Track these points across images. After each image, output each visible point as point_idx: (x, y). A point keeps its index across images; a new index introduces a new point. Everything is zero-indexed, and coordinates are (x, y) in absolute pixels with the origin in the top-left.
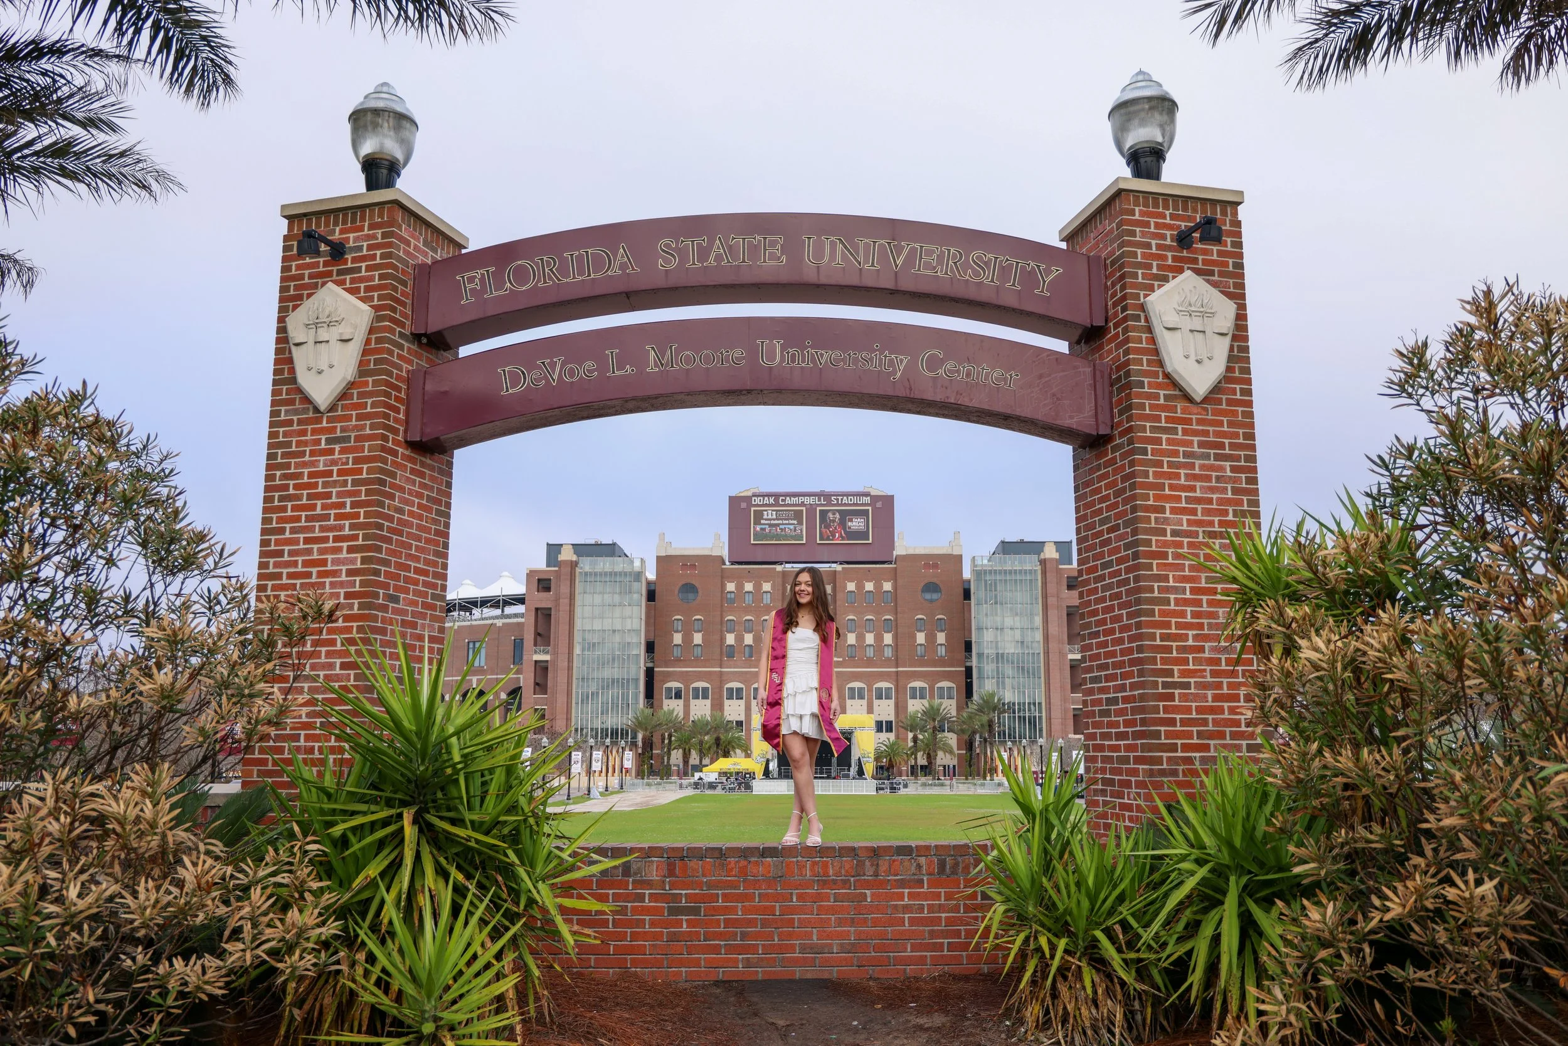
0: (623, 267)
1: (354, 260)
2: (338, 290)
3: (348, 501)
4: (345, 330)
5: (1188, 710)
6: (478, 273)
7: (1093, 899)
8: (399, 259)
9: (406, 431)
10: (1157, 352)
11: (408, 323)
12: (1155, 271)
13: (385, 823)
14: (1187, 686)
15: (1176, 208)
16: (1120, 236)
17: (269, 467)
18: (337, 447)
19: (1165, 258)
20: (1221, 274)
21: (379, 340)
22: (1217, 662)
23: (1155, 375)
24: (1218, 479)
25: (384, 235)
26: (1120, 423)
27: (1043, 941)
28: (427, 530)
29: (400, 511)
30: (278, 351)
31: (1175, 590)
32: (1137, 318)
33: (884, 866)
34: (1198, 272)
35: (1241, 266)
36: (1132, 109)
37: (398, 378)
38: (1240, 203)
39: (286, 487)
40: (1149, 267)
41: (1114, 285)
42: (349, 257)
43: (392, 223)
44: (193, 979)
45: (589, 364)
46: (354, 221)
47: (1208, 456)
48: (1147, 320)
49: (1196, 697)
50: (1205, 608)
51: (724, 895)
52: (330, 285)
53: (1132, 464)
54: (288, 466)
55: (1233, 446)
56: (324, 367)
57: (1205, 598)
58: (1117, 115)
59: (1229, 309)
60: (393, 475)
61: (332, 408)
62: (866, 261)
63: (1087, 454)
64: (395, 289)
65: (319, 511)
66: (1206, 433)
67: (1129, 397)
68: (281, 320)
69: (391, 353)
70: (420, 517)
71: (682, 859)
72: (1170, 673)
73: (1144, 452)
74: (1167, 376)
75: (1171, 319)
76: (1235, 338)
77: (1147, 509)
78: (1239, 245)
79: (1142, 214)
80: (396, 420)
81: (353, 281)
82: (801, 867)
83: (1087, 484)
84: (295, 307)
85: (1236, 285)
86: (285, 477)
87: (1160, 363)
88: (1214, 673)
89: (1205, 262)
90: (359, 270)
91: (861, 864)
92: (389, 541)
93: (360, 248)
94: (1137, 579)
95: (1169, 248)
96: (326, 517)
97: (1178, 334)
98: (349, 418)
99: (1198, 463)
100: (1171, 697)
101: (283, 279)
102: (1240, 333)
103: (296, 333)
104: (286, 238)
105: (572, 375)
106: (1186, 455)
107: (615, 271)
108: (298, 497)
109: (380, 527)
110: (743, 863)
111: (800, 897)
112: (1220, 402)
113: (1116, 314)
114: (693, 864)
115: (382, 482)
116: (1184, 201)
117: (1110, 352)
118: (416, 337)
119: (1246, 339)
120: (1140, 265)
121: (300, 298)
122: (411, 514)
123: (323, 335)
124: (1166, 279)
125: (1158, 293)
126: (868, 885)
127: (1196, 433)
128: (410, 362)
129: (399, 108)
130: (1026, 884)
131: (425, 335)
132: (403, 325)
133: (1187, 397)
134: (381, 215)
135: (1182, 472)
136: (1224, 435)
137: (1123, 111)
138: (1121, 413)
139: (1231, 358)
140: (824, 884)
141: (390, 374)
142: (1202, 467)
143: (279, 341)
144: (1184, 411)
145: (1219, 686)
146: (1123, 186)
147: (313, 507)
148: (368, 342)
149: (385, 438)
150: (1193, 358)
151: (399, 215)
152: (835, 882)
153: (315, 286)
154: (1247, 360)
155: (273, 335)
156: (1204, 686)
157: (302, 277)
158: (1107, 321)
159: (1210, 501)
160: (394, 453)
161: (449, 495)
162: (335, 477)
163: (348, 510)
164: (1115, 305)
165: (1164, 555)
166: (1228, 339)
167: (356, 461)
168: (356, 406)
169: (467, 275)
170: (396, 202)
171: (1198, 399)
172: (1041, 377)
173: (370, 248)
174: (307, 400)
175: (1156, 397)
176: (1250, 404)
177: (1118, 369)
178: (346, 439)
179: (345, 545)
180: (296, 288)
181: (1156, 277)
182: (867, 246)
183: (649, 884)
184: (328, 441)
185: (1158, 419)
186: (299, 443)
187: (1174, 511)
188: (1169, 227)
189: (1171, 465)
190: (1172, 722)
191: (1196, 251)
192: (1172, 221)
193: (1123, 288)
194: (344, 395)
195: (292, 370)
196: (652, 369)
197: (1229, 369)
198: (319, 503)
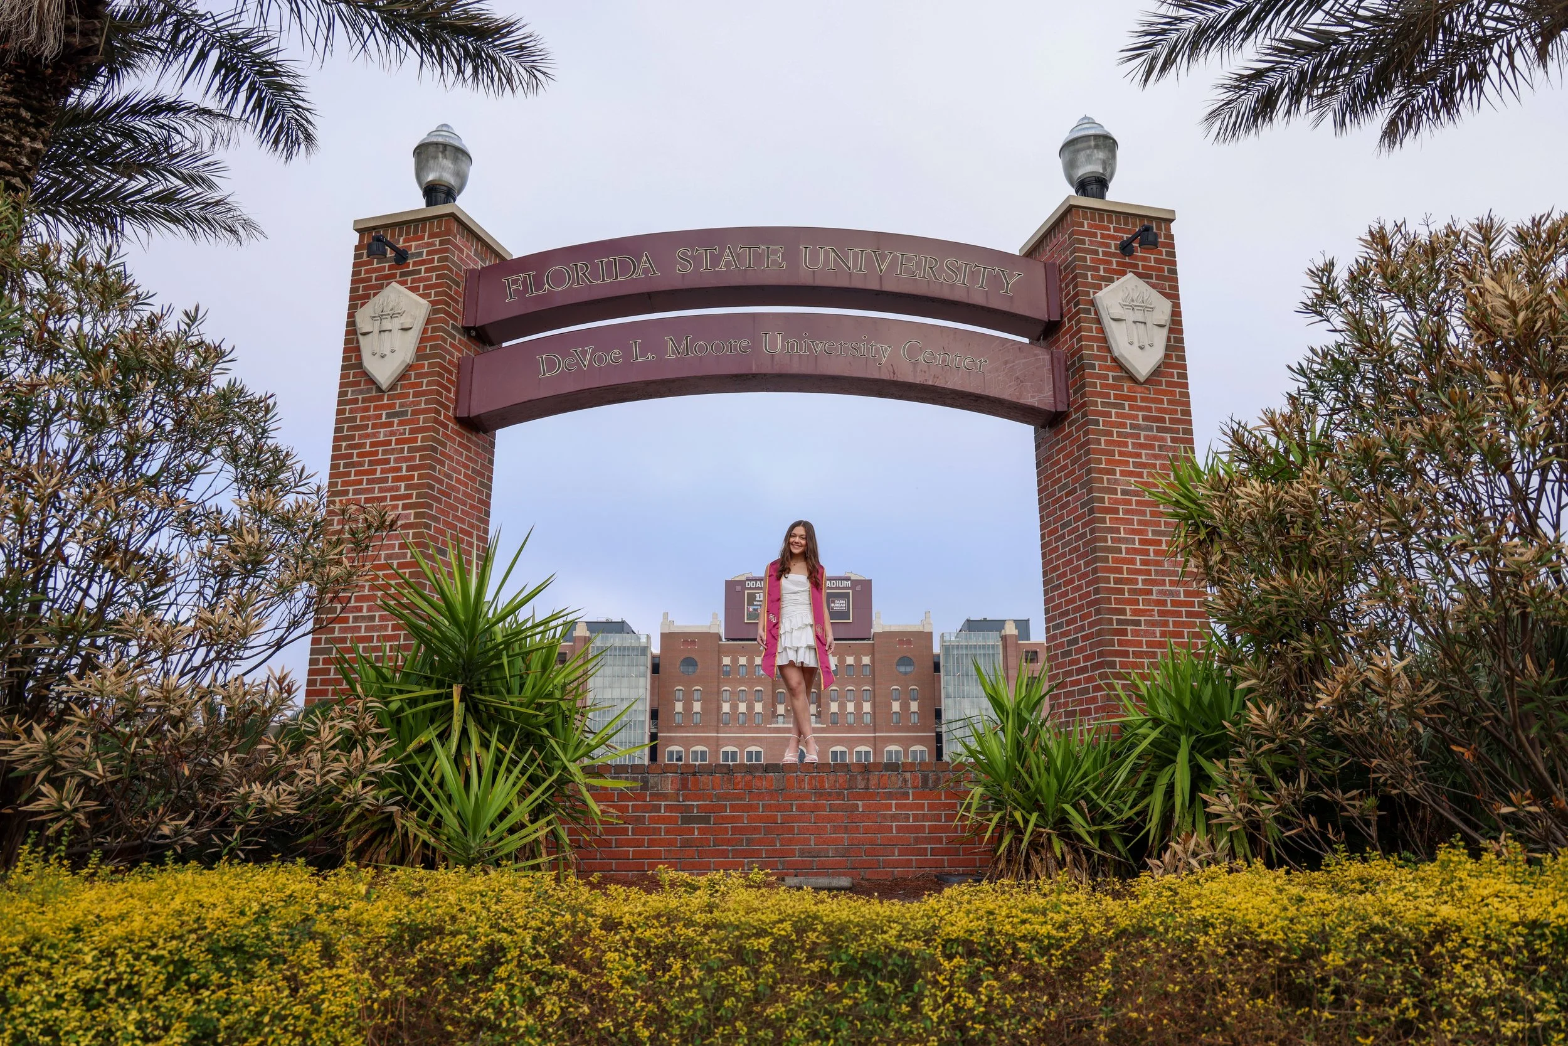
0: (646, 271)
1: (415, 264)
2: (402, 288)
3: (404, 465)
4: (406, 321)
5: (1140, 644)
6: (521, 277)
7: (1060, 780)
8: (453, 262)
9: (455, 409)
10: (1105, 340)
11: (460, 318)
12: (1102, 273)
13: (437, 697)
14: (1138, 623)
15: (1118, 223)
16: (1071, 245)
17: (336, 439)
18: (396, 420)
19: (1111, 263)
20: (1158, 278)
21: (434, 330)
22: (1164, 603)
23: (1105, 359)
24: (1160, 447)
25: (441, 243)
26: (1075, 401)
27: (1018, 815)
28: (472, 498)
29: (449, 477)
30: (347, 342)
31: (1126, 541)
32: (1088, 311)
33: (874, 780)
34: (1139, 275)
35: (1175, 272)
36: (1079, 146)
37: (450, 362)
38: (1172, 220)
39: (351, 456)
40: (1097, 270)
41: (1067, 286)
42: (411, 261)
43: (448, 232)
44: (269, 799)
45: (616, 352)
46: (416, 231)
47: (1151, 429)
48: (1096, 313)
49: (1146, 633)
50: (1152, 557)
51: (732, 806)
52: (394, 284)
53: (1086, 433)
54: (353, 437)
55: (1172, 421)
56: (387, 352)
57: (1151, 548)
58: (1067, 153)
59: (1166, 305)
60: (444, 445)
61: (393, 387)
62: (855, 266)
63: (1047, 433)
64: (450, 288)
65: (378, 475)
66: (1149, 409)
67: (1082, 377)
68: (351, 315)
69: (445, 341)
70: (466, 485)
71: (694, 774)
72: (1123, 612)
73: (1097, 423)
74: (1115, 360)
75: (1117, 312)
76: (1171, 331)
77: (1100, 471)
78: (1173, 255)
79: (1090, 226)
80: (448, 398)
81: (413, 281)
82: (800, 781)
83: (1048, 459)
84: (363, 305)
85: (1170, 287)
86: (349, 447)
87: (1109, 350)
88: (1161, 614)
89: (1144, 267)
90: (419, 271)
91: (853, 778)
92: (439, 501)
93: (421, 254)
94: (1092, 531)
95: (1114, 255)
96: (385, 480)
97: (1123, 324)
98: (407, 395)
99: (1142, 433)
100: (1124, 632)
101: (353, 282)
102: (1175, 326)
103: (363, 324)
104: (357, 248)
105: (600, 359)
106: (1132, 426)
107: (639, 275)
108: (361, 464)
109: (432, 487)
110: (749, 777)
111: (800, 807)
112: (1160, 383)
113: (1070, 310)
114: (704, 778)
115: (435, 450)
116: (1123, 216)
117: (1065, 342)
118: (466, 330)
119: (1181, 332)
120: (1089, 268)
121: (368, 297)
122: (458, 481)
123: (387, 324)
124: (1112, 280)
125: (1105, 290)
126: (859, 797)
127: (1140, 409)
128: (460, 351)
129: (456, 143)
130: (1001, 768)
131: (474, 328)
132: (455, 319)
133: (1133, 379)
134: (439, 227)
135: (1130, 441)
136: (1165, 411)
137: (1071, 148)
138: (1075, 393)
139: (1168, 347)
140: (820, 796)
141: (444, 358)
142: (1146, 437)
143: (347, 333)
144: (1129, 390)
145: (1166, 624)
146: (1073, 202)
147: (374, 472)
148: (425, 331)
149: (438, 412)
150: (1136, 344)
151: (455, 227)
152: (830, 794)
153: (381, 287)
154: (1183, 349)
155: (343, 328)
156: (1153, 624)
157: (370, 279)
158: (1062, 316)
159: (1154, 466)
160: (445, 427)
161: (491, 471)
162: (393, 446)
163: (404, 473)
164: (1068, 303)
165: (1116, 511)
166: (1165, 330)
167: (412, 431)
168: (413, 385)
169: (511, 278)
170: (453, 216)
171: (1142, 380)
172: (1006, 363)
173: (428, 253)
174: (371, 381)
175: (1106, 377)
176: (1186, 386)
177: (1073, 355)
178: (405, 413)
179: (400, 503)
180: (365, 288)
181: (1103, 278)
182: (855, 255)
183: (665, 796)
184: (388, 416)
185: (1108, 396)
186: (362, 418)
187: (1122, 473)
188: (1113, 238)
189: (1119, 434)
190: (1126, 654)
191: (1136, 258)
192: (1117, 234)
193: (1075, 287)
194: (403, 376)
195: (359, 357)
196: (670, 355)
197: (1167, 356)
198: (379, 468)
